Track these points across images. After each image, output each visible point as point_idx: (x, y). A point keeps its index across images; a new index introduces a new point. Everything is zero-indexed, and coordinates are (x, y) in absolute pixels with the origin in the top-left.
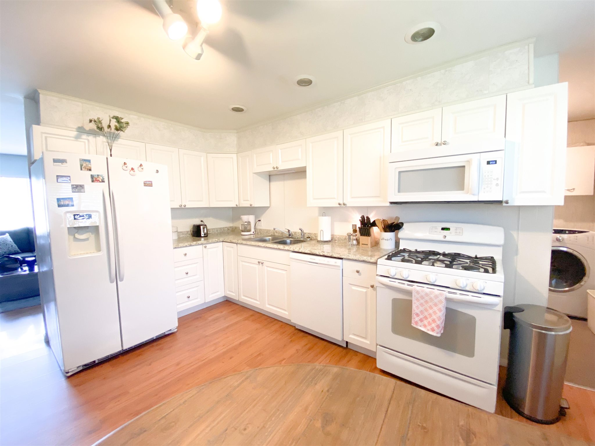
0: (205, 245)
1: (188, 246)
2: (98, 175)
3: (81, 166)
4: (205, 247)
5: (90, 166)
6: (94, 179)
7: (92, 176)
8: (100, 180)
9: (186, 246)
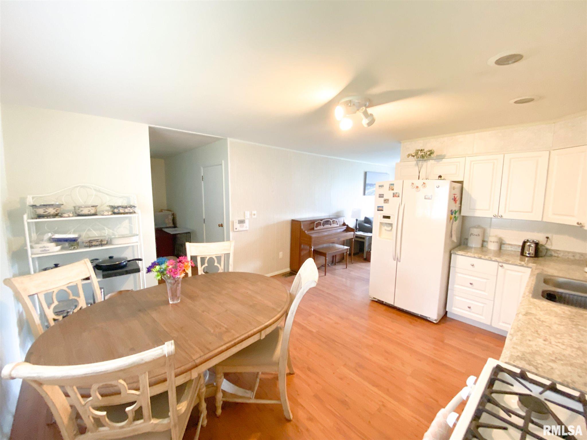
0: (501, 264)
1: (476, 258)
2: (396, 193)
3: (390, 187)
4: (502, 266)
5: (393, 187)
6: (394, 195)
7: (394, 194)
8: (397, 196)
9: (474, 257)
